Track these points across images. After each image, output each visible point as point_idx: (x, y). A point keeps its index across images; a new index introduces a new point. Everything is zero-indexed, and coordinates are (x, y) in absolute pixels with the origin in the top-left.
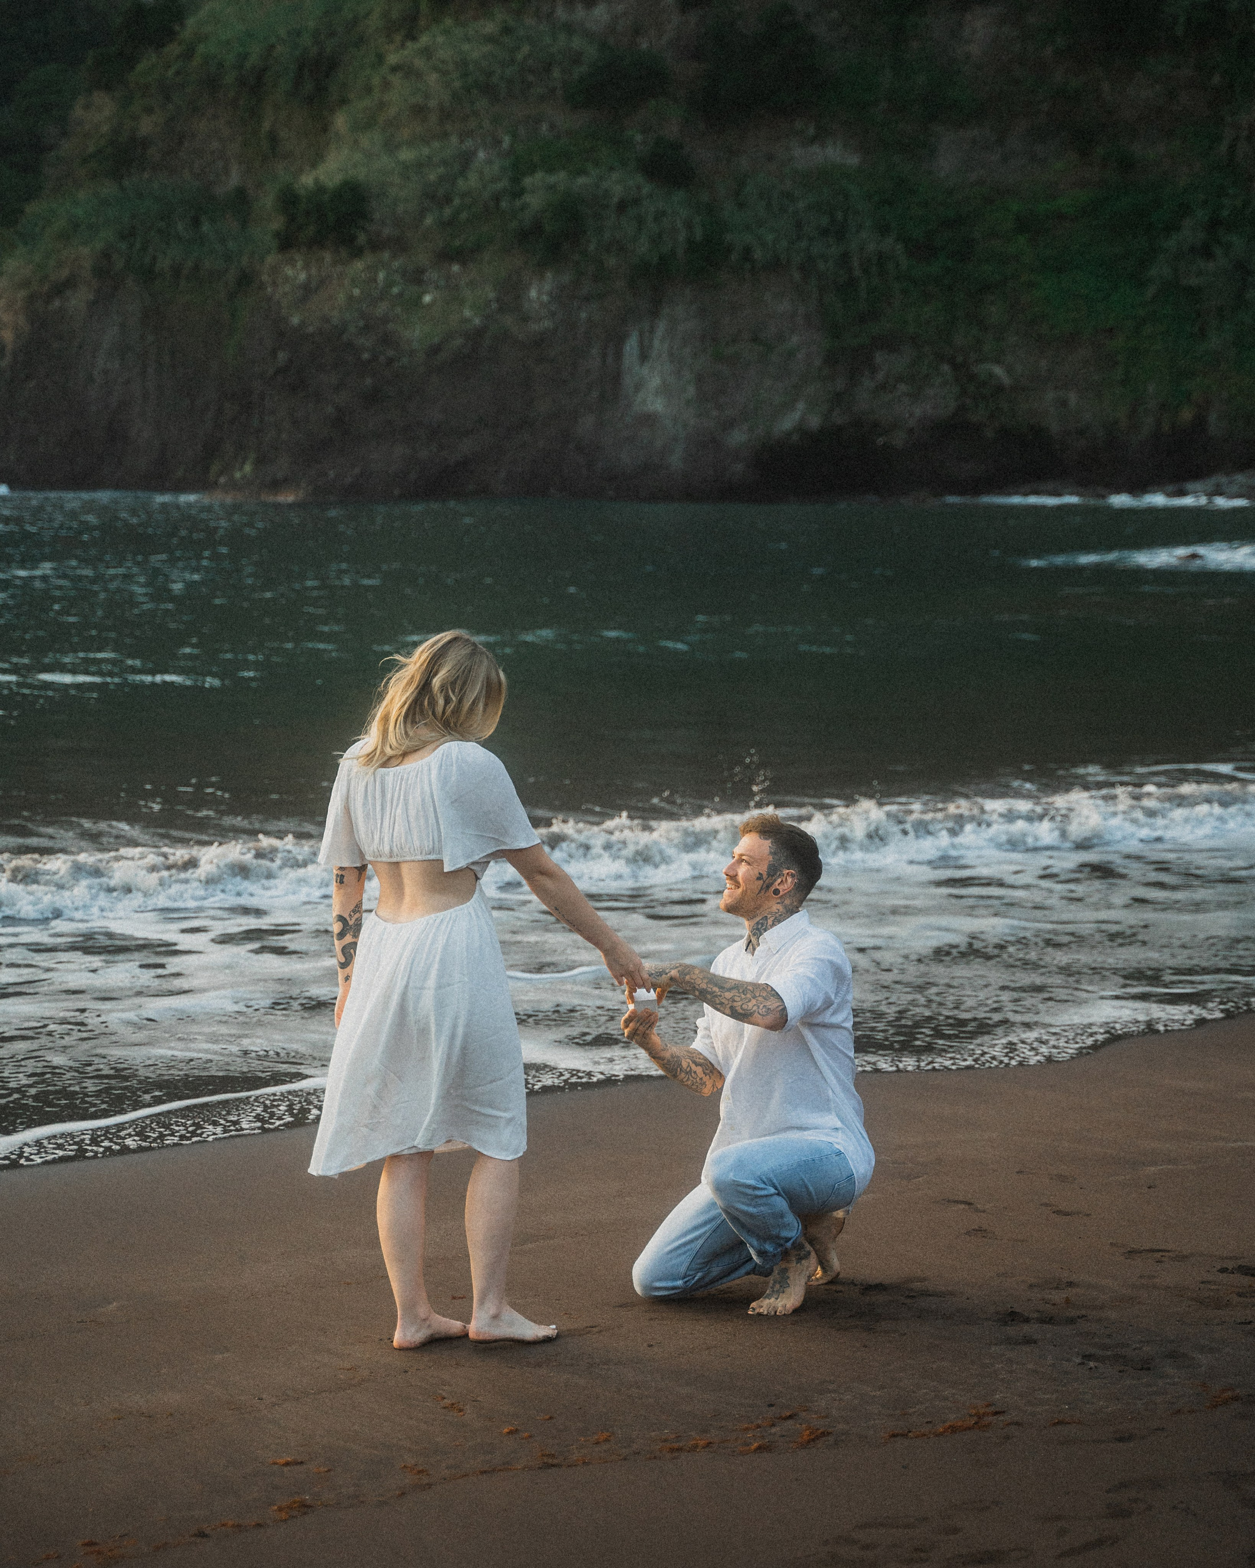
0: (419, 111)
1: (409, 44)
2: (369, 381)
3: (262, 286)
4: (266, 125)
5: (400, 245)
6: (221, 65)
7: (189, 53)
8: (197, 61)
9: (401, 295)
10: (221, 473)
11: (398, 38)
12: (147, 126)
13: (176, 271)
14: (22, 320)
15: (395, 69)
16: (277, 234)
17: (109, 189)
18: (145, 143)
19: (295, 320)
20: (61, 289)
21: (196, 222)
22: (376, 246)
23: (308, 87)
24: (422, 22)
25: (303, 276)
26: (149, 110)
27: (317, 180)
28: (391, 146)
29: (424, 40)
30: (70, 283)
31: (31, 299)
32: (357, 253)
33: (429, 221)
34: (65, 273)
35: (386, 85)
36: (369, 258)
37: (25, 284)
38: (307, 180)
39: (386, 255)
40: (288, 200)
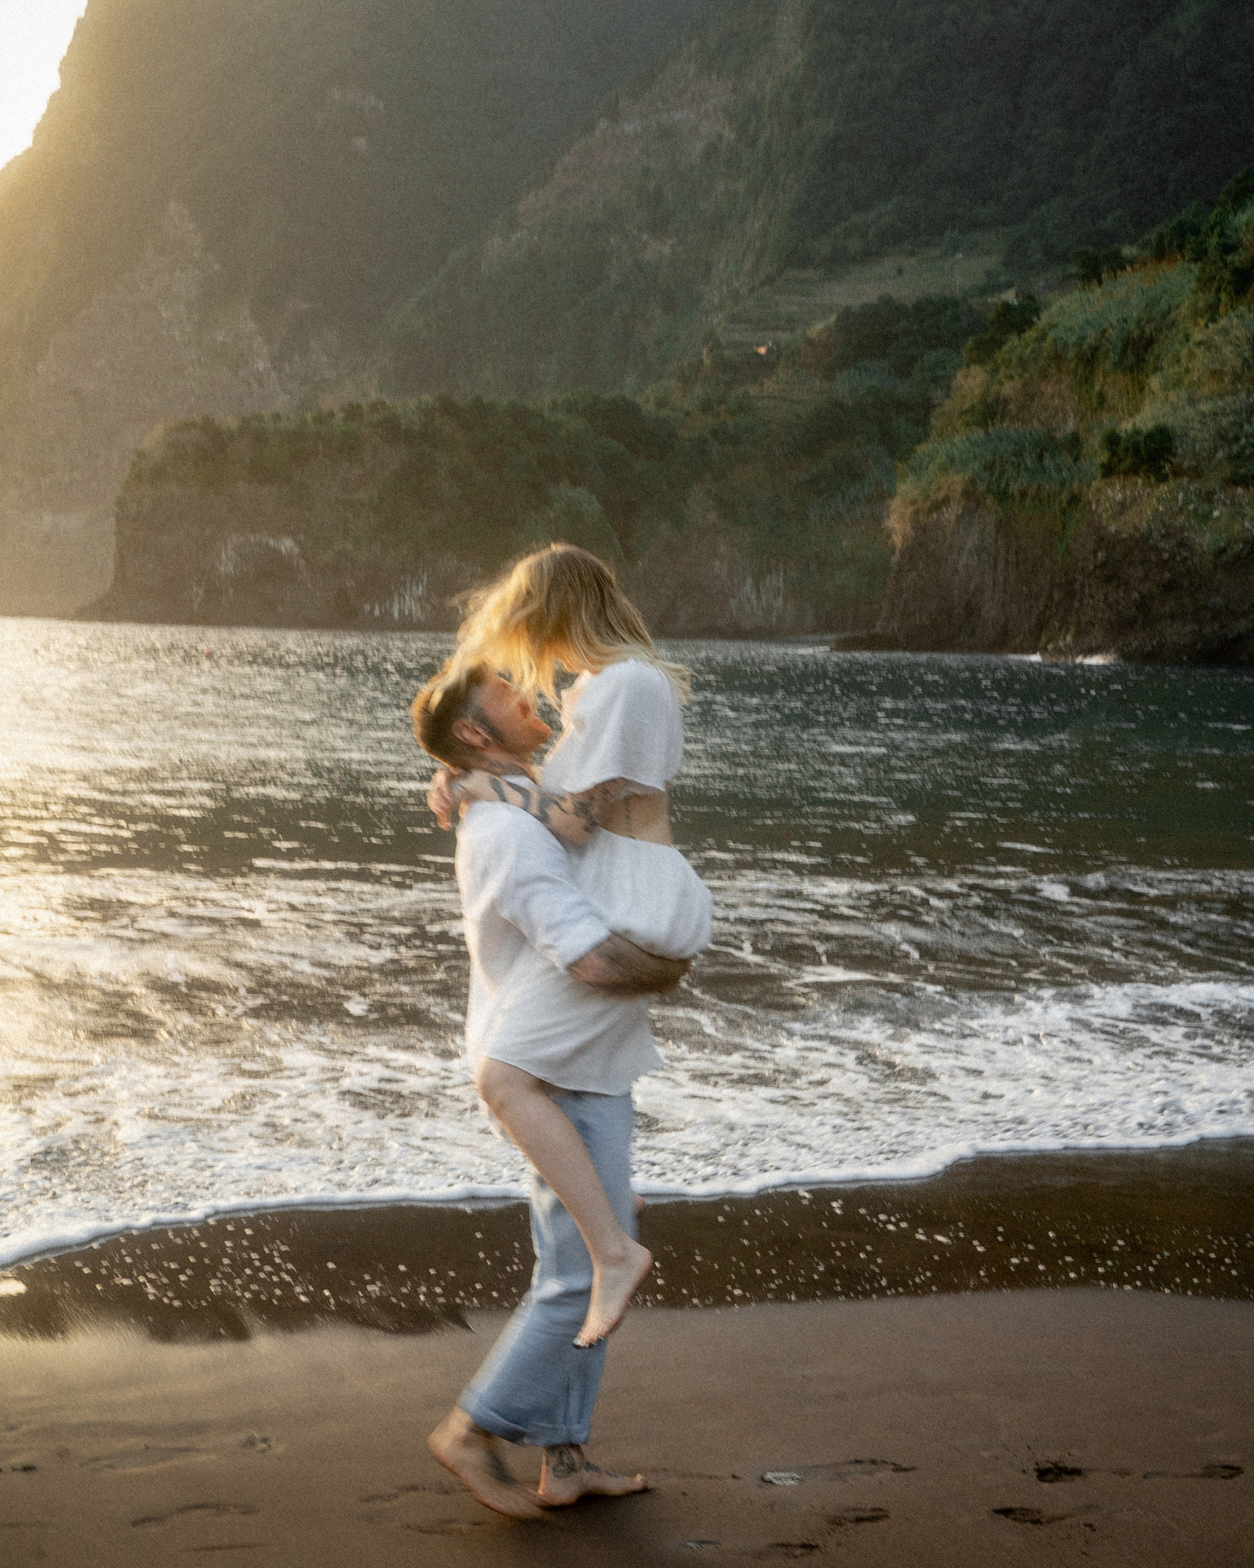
0: (1216, 374)
1: (1211, 325)
2: (1167, 575)
3: (1090, 503)
4: (1097, 387)
5: (1196, 473)
6: (1066, 344)
7: (1042, 337)
8: (1047, 344)
9: (1196, 510)
10: (1048, 643)
11: (1202, 322)
12: (1008, 389)
13: (1023, 494)
14: (909, 529)
15: (1199, 344)
16: (1103, 466)
17: (978, 434)
18: (1006, 402)
19: (1112, 529)
20: (937, 506)
21: (1040, 458)
22: (1178, 473)
23: (1131, 359)
24: (1222, 310)
25: (1120, 496)
26: (1011, 378)
27: (1134, 424)
28: (1192, 401)
29: (1223, 322)
30: (946, 501)
31: (917, 512)
32: (1162, 479)
33: (1220, 455)
34: (942, 495)
35: (1191, 355)
36: (1172, 482)
37: (913, 502)
38: (1126, 426)
39: (1186, 479)
40: (1112, 441)
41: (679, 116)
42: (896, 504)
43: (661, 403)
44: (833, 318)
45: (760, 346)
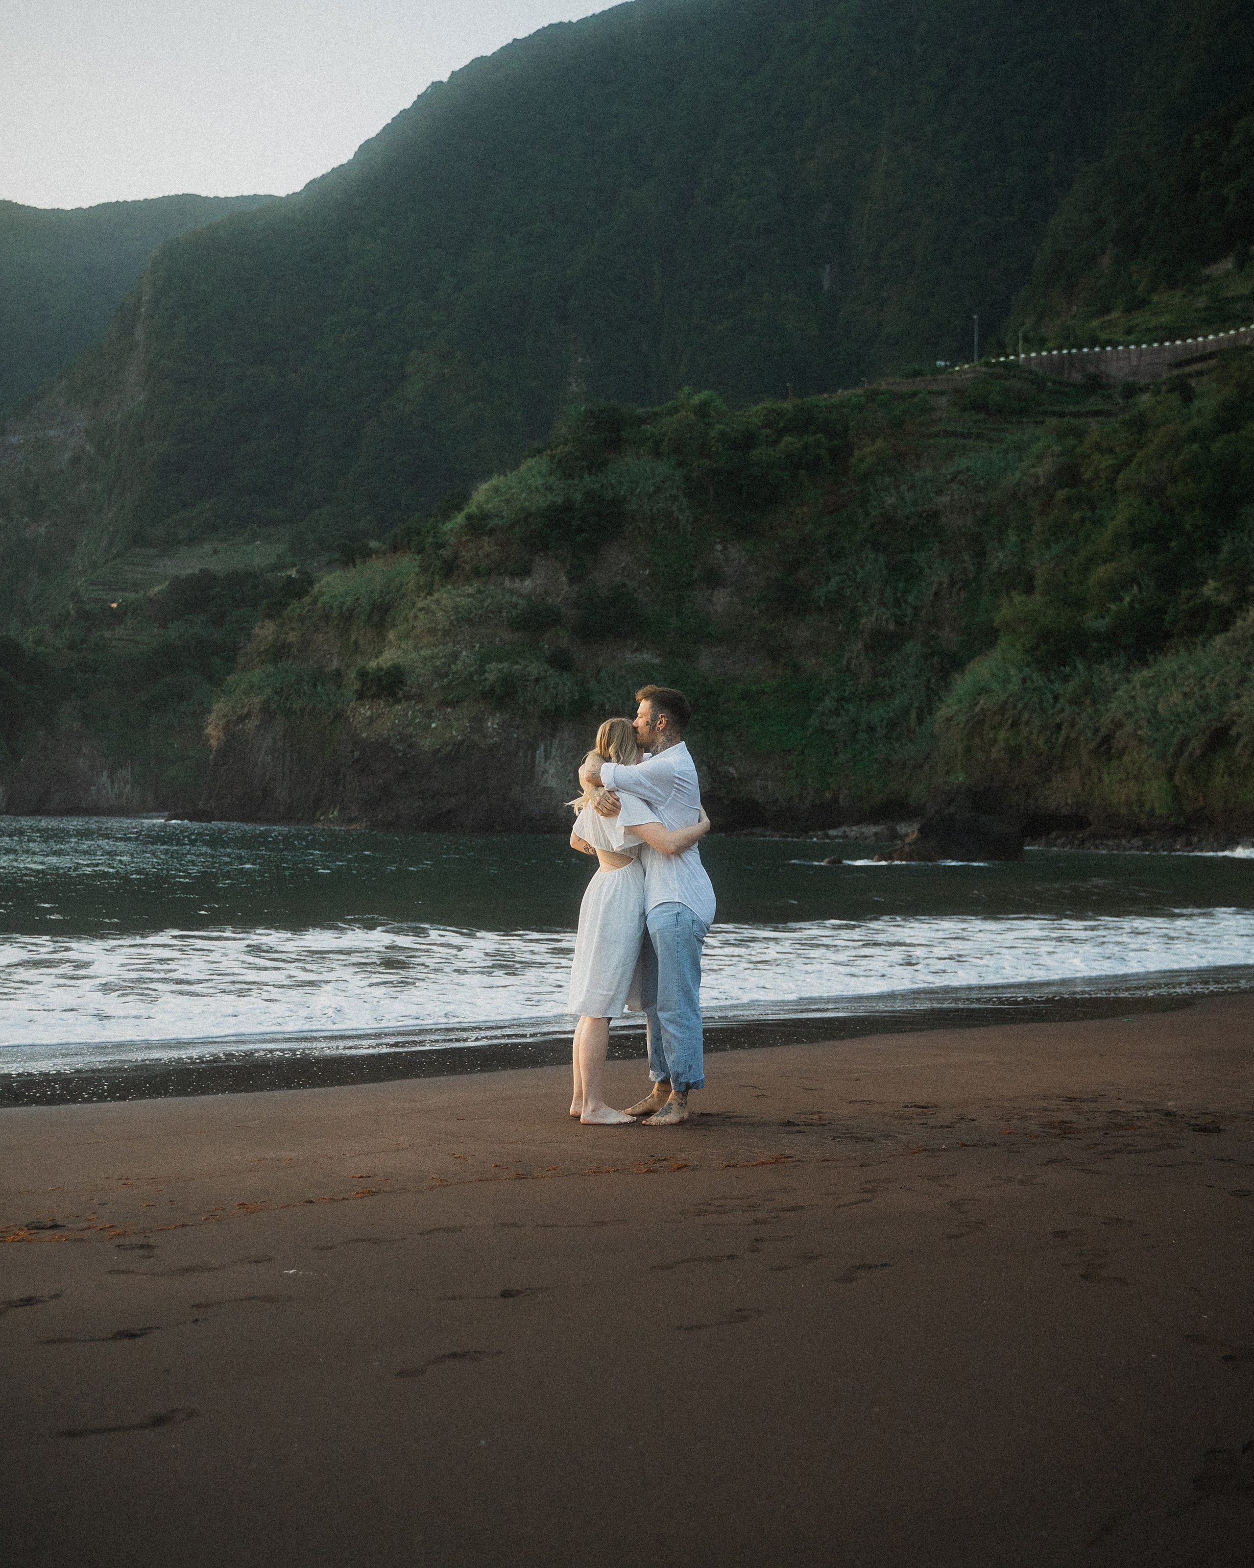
0: (432, 631)
1: (428, 597)
2: (402, 768)
3: (348, 718)
4: (353, 638)
5: (420, 697)
6: (331, 608)
7: (315, 602)
8: (319, 605)
9: (420, 723)
10: (322, 815)
11: (423, 595)
12: (292, 637)
13: (303, 710)
14: (221, 734)
15: (421, 609)
16: (356, 691)
17: (270, 668)
18: (290, 645)
19: (364, 735)
20: (242, 719)
21: (315, 685)
22: (408, 697)
23: (376, 618)
24: (435, 588)
25: (369, 713)
26: (293, 629)
27: (378, 664)
28: (417, 648)
29: (436, 595)
30: (248, 715)
31: (227, 725)
32: (398, 701)
33: (436, 685)
34: (245, 711)
35: (416, 617)
36: (404, 704)
37: (225, 716)
38: (373, 664)
39: (413, 702)
40: (363, 674)
41: (52, 433)
42: (212, 717)
43: (38, 642)
44: (167, 583)
45: (113, 602)
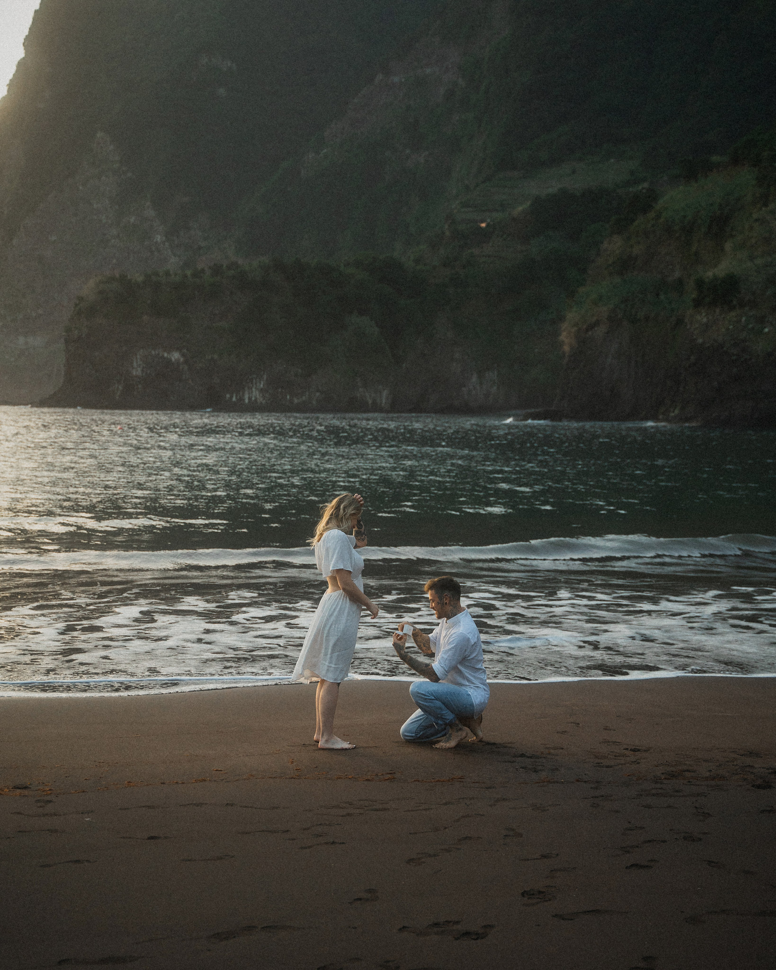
0: (767, 240)
1: (764, 208)
2: (735, 370)
3: (686, 325)
4: (694, 249)
5: (753, 304)
6: (674, 222)
7: (658, 217)
8: (662, 220)
9: (753, 328)
11: (759, 206)
12: (637, 250)
13: (647, 318)
14: (573, 341)
15: (756, 220)
16: (694, 300)
17: (617, 280)
18: (636, 258)
19: (700, 341)
20: (591, 327)
21: (658, 295)
22: (742, 304)
23: (715, 230)
24: (770, 199)
25: (705, 320)
26: (639, 243)
27: (714, 274)
28: (752, 258)
29: (771, 206)
30: (597, 323)
32: (732, 308)
33: (769, 293)
34: (595, 318)
35: (751, 228)
36: (738, 311)
37: (576, 324)
38: (710, 274)
39: (747, 308)
40: (700, 283)
41: (428, 71)
42: (565, 326)
43: (417, 261)
44: (529, 203)
45: (482, 222)
